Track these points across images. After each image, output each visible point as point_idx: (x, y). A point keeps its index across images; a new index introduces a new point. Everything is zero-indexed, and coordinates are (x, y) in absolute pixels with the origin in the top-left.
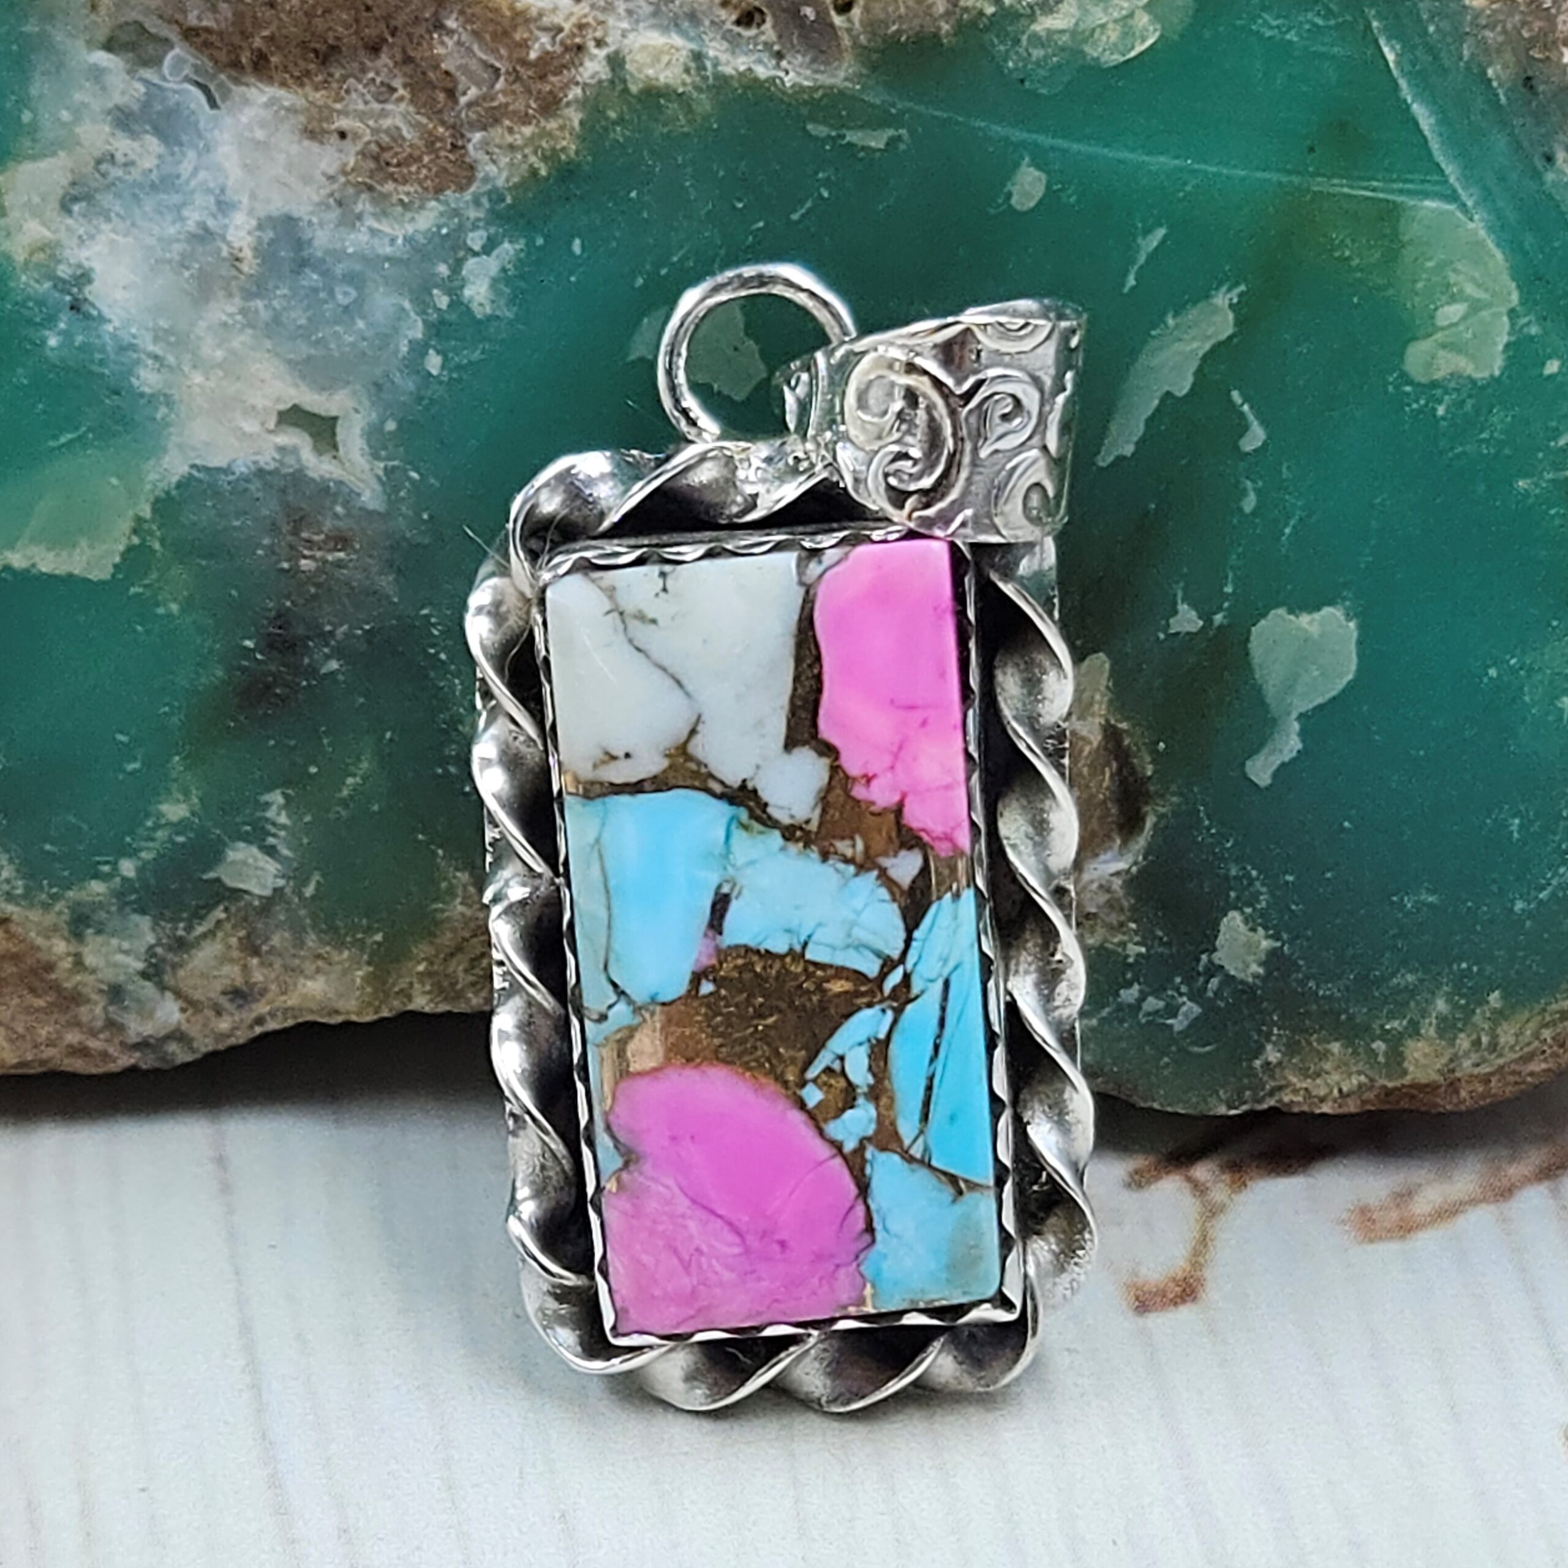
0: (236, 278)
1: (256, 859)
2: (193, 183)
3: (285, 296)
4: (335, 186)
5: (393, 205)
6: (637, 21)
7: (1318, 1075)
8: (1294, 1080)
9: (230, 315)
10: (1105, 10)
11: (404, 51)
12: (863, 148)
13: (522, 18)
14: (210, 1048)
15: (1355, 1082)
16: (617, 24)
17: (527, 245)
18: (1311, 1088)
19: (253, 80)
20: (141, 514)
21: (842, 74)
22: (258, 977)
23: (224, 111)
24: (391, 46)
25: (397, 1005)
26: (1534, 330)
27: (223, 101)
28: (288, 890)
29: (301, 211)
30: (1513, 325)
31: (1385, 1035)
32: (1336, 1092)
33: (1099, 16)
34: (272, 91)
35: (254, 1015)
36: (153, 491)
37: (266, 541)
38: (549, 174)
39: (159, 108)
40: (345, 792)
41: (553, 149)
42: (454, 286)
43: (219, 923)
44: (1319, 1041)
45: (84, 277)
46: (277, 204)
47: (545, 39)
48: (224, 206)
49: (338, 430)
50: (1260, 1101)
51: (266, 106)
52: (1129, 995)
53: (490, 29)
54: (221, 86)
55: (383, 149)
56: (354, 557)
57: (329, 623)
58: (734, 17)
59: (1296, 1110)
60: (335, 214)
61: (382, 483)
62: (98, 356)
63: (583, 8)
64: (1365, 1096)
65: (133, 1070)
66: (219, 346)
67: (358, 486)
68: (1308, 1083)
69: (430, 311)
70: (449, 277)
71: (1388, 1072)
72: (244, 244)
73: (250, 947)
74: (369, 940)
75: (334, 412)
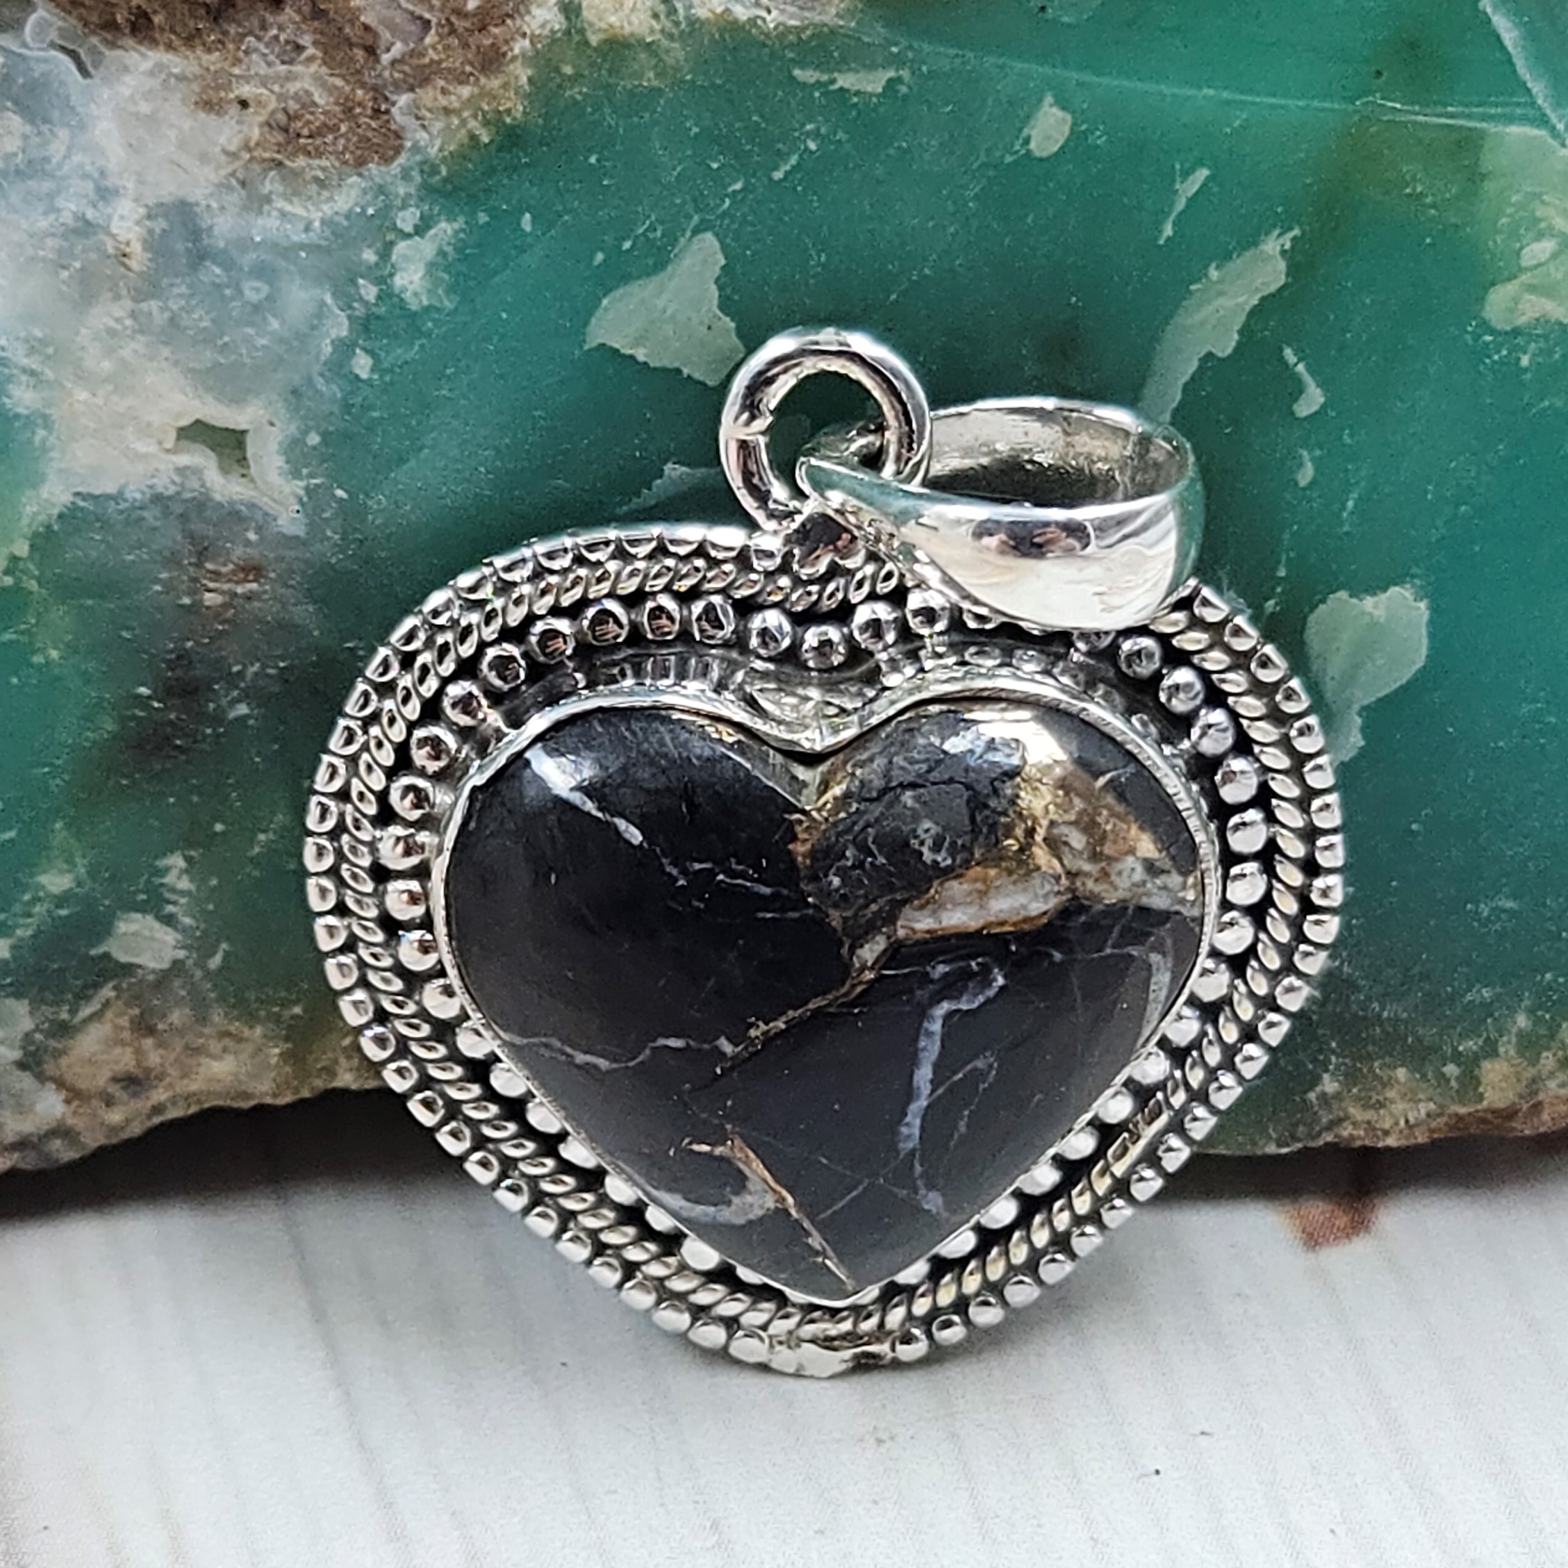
0: (125, 277)
1: (151, 929)
2: (66, 168)
3: (181, 296)
4: (238, 164)
5: (306, 182)
7: (1381, 1105)
8: (1352, 1110)
9: (117, 320)
11: (314, 4)
12: (857, 93)
14: (102, 1141)
15: (1423, 1112)
17: (467, 223)
18: (1373, 1119)
19: (130, 42)
20: (17, 553)
21: (833, 11)
22: (154, 1058)
23: (97, 80)
25: (320, 1084)
27: (96, 67)
28: (190, 962)
29: (198, 194)
32: (1402, 1123)
34: (156, 56)
35: (149, 1104)
36: (30, 525)
37: (164, 575)
38: (492, 141)
39: (21, 81)
40: (257, 850)
41: (496, 112)
42: (382, 276)
43: (107, 1002)
44: (1382, 1067)
46: (168, 189)
48: (105, 194)
49: (249, 445)
50: (1313, 1138)
51: (151, 73)
54: (93, 51)
55: (291, 118)
56: (268, 587)
57: (238, 663)
59: (1358, 1143)
60: (236, 198)
61: (303, 504)
64: (1434, 1125)
65: (12, 1173)
66: (106, 356)
67: (272, 508)
68: (1370, 1115)
69: (356, 305)
70: (377, 264)
71: (1461, 1098)
72: (131, 236)
73: (144, 1027)
74: (287, 1014)
75: (244, 427)
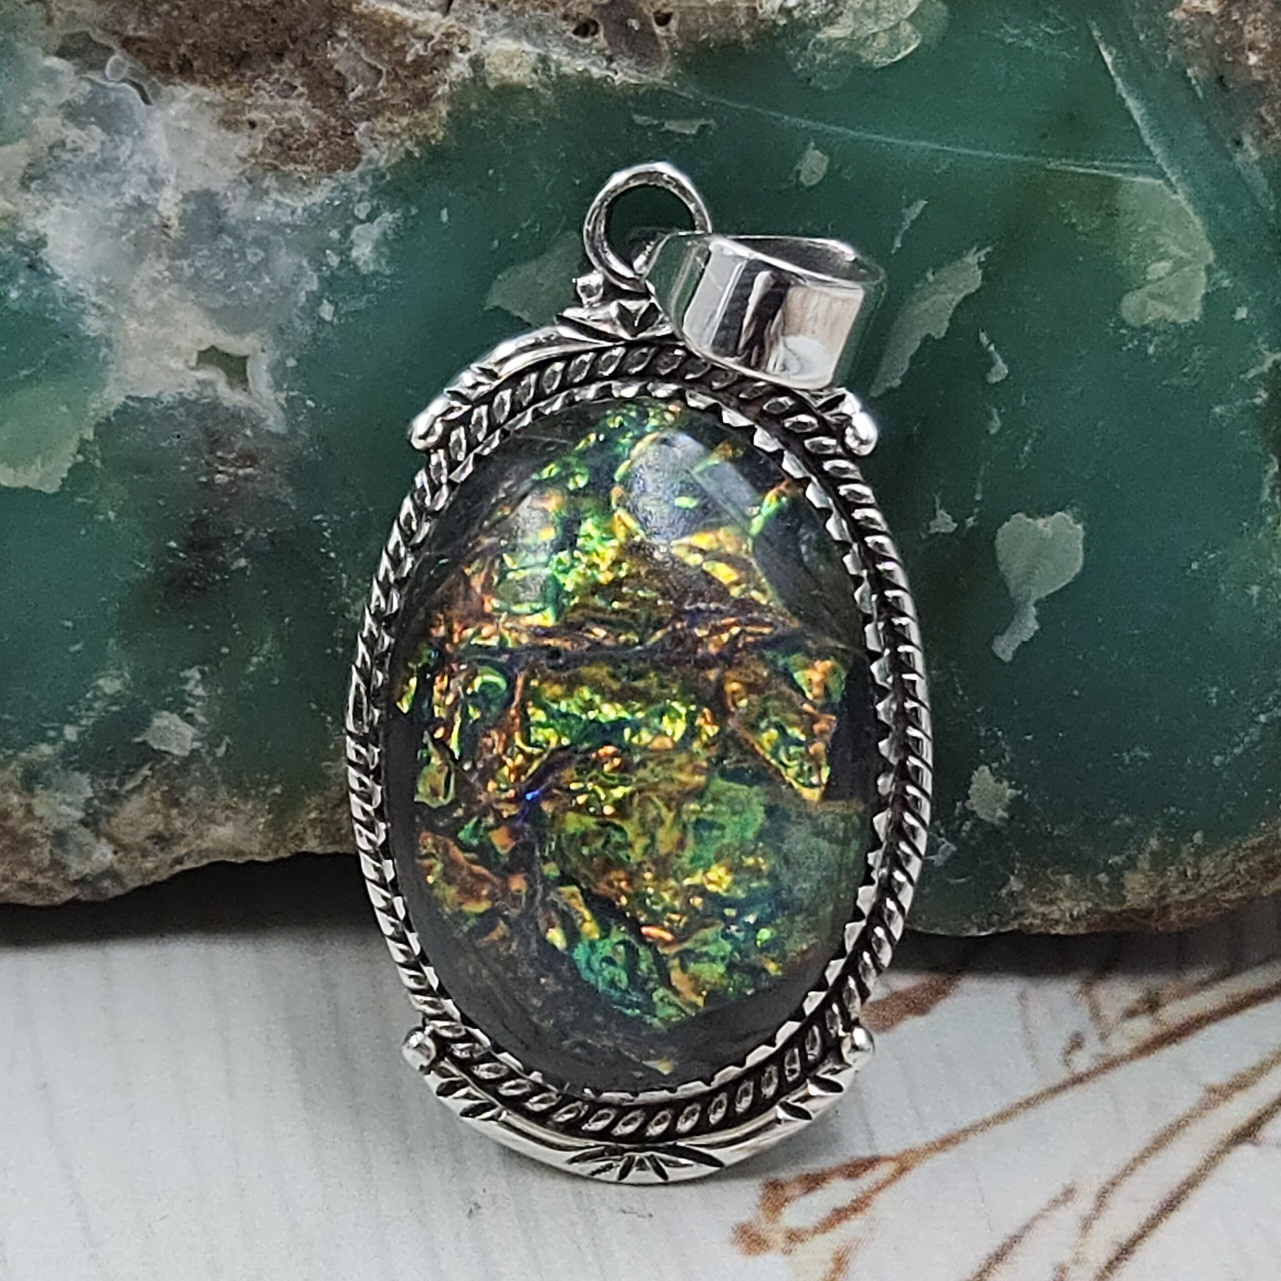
0: (165, 242)
1: (176, 725)
2: (129, 165)
3: (204, 257)
4: (247, 166)
5: (293, 182)
6: (494, 31)
7: (1052, 902)
8: (1032, 905)
9: (160, 273)
10: (876, 23)
11: (304, 57)
12: (679, 135)
13: (400, 27)
14: (139, 883)
15: (1083, 909)
16: (478, 33)
17: (403, 214)
18: (1047, 912)
19: (178, 80)
20: (85, 437)
21: (662, 74)
22: (178, 824)
23: (154, 106)
24: (293, 51)
25: (293, 847)
26: (1226, 283)
27: (154, 98)
28: (203, 751)
29: (217, 186)
30: (1210, 279)
31: (1108, 869)
32: (1068, 915)
33: (871, 27)
34: (194, 89)
35: (174, 856)
36: (94, 417)
37: (187, 459)
38: (421, 157)
39: (101, 102)
40: (251, 669)
41: (425, 135)
42: (344, 248)
43: (145, 778)
44: (1053, 875)
45: (40, 242)
46: (198, 181)
47: (419, 45)
48: (155, 184)
49: (248, 366)
50: (1004, 925)
51: (191, 101)
53: (375, 36)
54: (152, 86)
55: (285, 135)
56: (260, 472)
57: (239, 527)
58: (573, 28)
59: (1036, 930)
60: (245, 190)
61: (284, 411)
62: (50, 306)
63: (450, 20)
64: (1091, 919)
65: (74, 902)
66: (149, 298)
67: (264, 413)
68: (1045, 909)
69: (324, 268)
70: (340, 241)
71: (1110, 898)
72: (171, 214)
73: (172, 800)
74: (269, 793)
75: (245, 352)
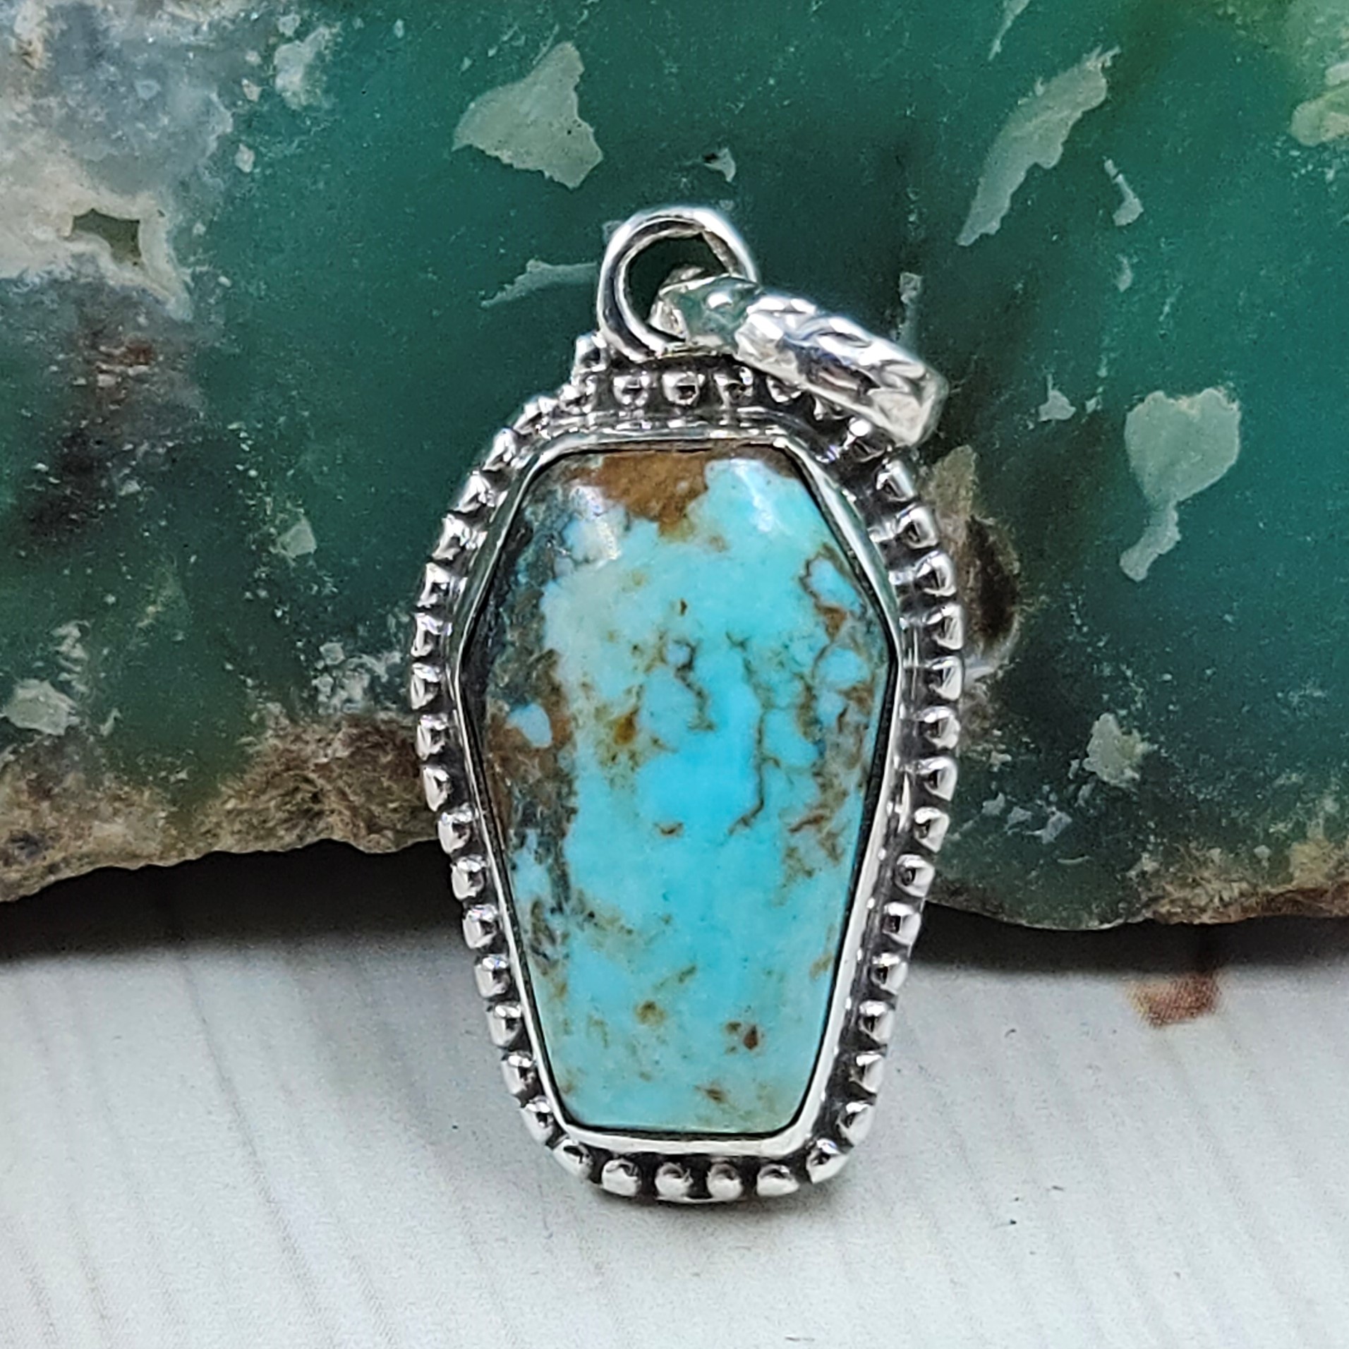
0: (26, 74)
1: (46, 696)
3: (78, 92)
7: (1196, 884)
8: (1169, 888)
9: (20, 114)
15: (1237, 891)
17: (344, 28)
18: (1190, 897)
22: (50, 821)
25: (203, 847)
28: (83, 728)
31: (1268, 839)
32: (1216, 900)
35: (46, 863)
37: (61, 356)
40: (146, 622)
42: (265, 77)
43: (7, 764)
44: (1197, 849)
49: (140, 235)
50: (1134, 915)
52: (992, 807)
56: (157, 370)
57: (129, 442)
59: (1175, 920)
61: (190, 291)
64: (1247, 904)
66: (8, 148)
67: (161, 294)
68: (1187, 893)
69: (240, 103)
70: (260, 67)
71: (1271, 877)
72: (34, 37)
73: (41, 791)
74: (172, 779)
75: (135, 217)
